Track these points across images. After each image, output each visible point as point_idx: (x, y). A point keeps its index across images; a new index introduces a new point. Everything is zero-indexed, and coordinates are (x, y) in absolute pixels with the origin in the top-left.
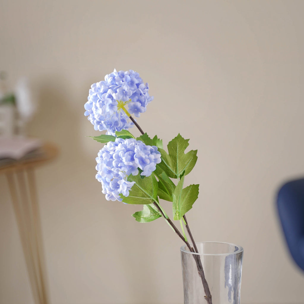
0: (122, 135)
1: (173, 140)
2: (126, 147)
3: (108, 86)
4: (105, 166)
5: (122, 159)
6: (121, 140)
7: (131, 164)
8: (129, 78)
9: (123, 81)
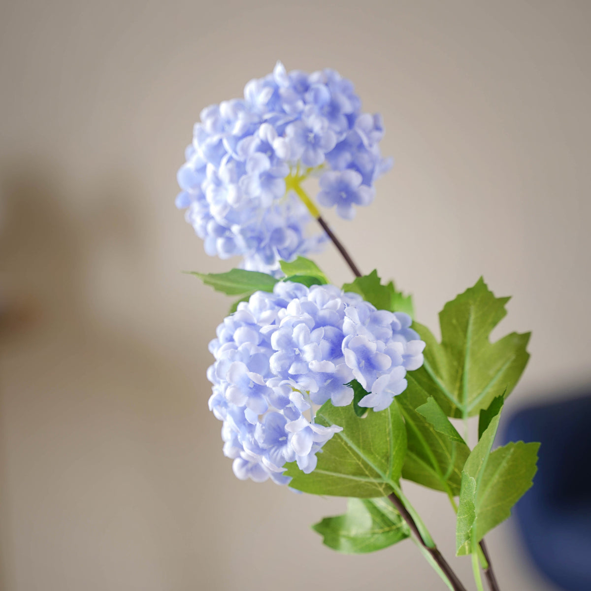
0: (299, 273)
1: (460, 297)
2: (313, 312)
3: (260, 116)
4: (242, 369)
5: (300, 350)
6: (297, 289)
7: (331, 367)
8: (325, 94)
9: (305, 102)
